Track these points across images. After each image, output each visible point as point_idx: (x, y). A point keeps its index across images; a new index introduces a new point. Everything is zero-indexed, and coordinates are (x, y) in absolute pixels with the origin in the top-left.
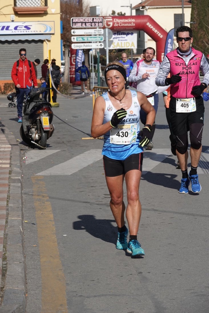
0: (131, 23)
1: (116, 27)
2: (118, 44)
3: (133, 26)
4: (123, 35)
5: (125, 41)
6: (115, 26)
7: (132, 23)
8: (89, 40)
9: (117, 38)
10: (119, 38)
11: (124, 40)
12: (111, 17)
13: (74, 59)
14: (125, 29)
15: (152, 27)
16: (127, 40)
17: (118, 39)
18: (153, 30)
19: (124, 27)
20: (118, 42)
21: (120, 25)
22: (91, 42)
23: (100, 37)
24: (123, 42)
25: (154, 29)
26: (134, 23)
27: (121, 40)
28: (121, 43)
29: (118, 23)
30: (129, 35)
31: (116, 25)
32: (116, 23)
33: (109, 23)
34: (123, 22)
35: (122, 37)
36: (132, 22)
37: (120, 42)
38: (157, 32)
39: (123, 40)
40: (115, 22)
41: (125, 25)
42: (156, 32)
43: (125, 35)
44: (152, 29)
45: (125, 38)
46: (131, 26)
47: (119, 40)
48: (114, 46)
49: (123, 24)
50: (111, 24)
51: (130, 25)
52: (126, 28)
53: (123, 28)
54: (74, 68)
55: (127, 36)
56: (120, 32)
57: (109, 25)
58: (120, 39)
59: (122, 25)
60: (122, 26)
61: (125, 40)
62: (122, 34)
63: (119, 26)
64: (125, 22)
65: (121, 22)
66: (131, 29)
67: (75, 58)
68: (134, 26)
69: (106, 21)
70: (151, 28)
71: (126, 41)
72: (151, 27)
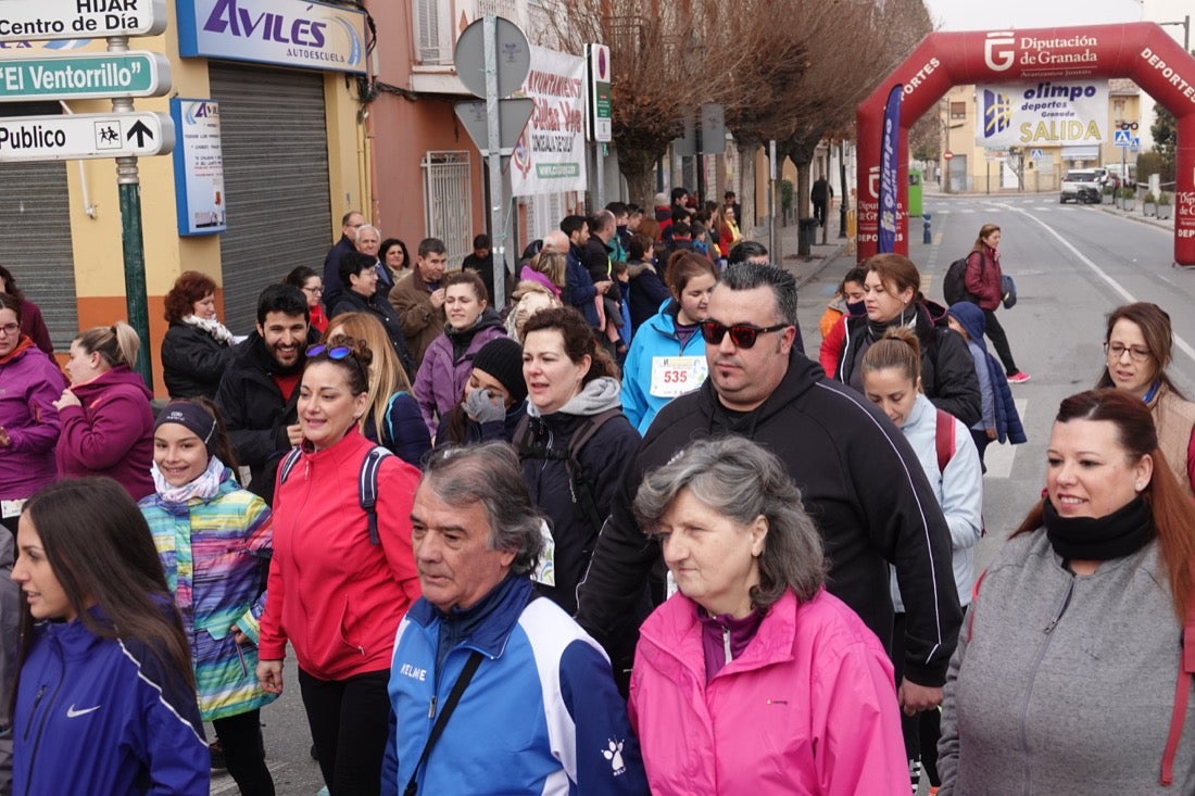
0: (1085, 52)
1: (1029, 66)
2: (1041, 127)
3: (1089, 63)
4: (1059, 95)
5: (1064, 118)
6: (1022, 62)
7: (1088, 51)
8: (43, 90)
9: (1037, 107)
10: (1044, 106)
11: (1062, 114)
12: (1011, 34)
13: (875, 180)
14: (1061, 74)
15: (1161, 65)
16: (1072, 114)
17: (1041, 110)
18: (1164, 73)
19: (1056, 65)
20: (1042, 122)
21: (1044, 60)
22: (53, 108)
23: (124, 62)
24: (1059, 119)
25: (1167, 73)
26: (1092, 50)
27: (1052, 115)
28: (1053, 123)
29: (1033, 52)
30: (1079, 95)
31: (1027, 60)
32: (1027, 54)
33: (1002, 54)
34: (1055, 48)
35: (1054, 103)
36: (1087, 47)
37: (1047, 120)
38: (1179, 83)
39: (1057, 114)
40: (1026, 50)
41: (1061, 59)
42: (1175, 83)
43: (1066, 95)
44: (1160, 70)
45: (1065, 105)
46: (1081, 63)
47: (1044, 115)
48: (1026, 136)
49: (1053, 57)
50: (1010, 56)
51: (1079, 58)
52: (1064, 71)
53: (1055, 71)
54: (874, 211)
55: (1072, 99)
56: (1048, 84)
57: (1004, 61)
58: (1047, 110)
59: (1048, 59)
60: (1049, 65)
61: (1067, 114)
62: (1057, 92)
63: (1037, 64)
64: (1060, 48)
65: (1045, 49)
66: (1085, 72)
67: (877, 176)
68: (1093, 63)
69: (993, 46)
70: (1157, 67)
71: (1071, 118)
72: (1156, 64)
